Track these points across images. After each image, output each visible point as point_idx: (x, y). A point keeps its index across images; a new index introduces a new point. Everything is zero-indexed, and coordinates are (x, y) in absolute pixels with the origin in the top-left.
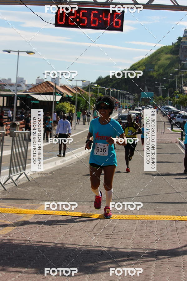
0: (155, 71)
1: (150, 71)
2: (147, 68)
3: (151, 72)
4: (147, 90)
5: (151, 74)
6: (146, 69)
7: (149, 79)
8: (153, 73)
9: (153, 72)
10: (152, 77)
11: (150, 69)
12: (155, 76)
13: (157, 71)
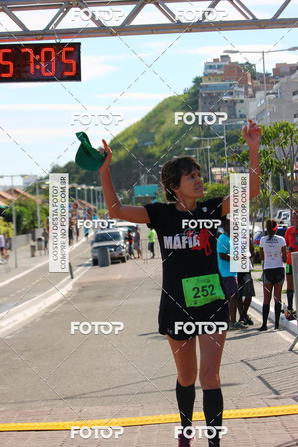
0: (156, 144)
1: (147, 147)
2: (140, 140)
3: (149, 147)
4: (145, 180)
5: (150, 150)
6: (139, 142)
7: (146, 160)
8: (152, 148)
9: (152, 146)
10: (151, 156)
11: (148, 141)
12: (157, 154)
13: (160, 145)
